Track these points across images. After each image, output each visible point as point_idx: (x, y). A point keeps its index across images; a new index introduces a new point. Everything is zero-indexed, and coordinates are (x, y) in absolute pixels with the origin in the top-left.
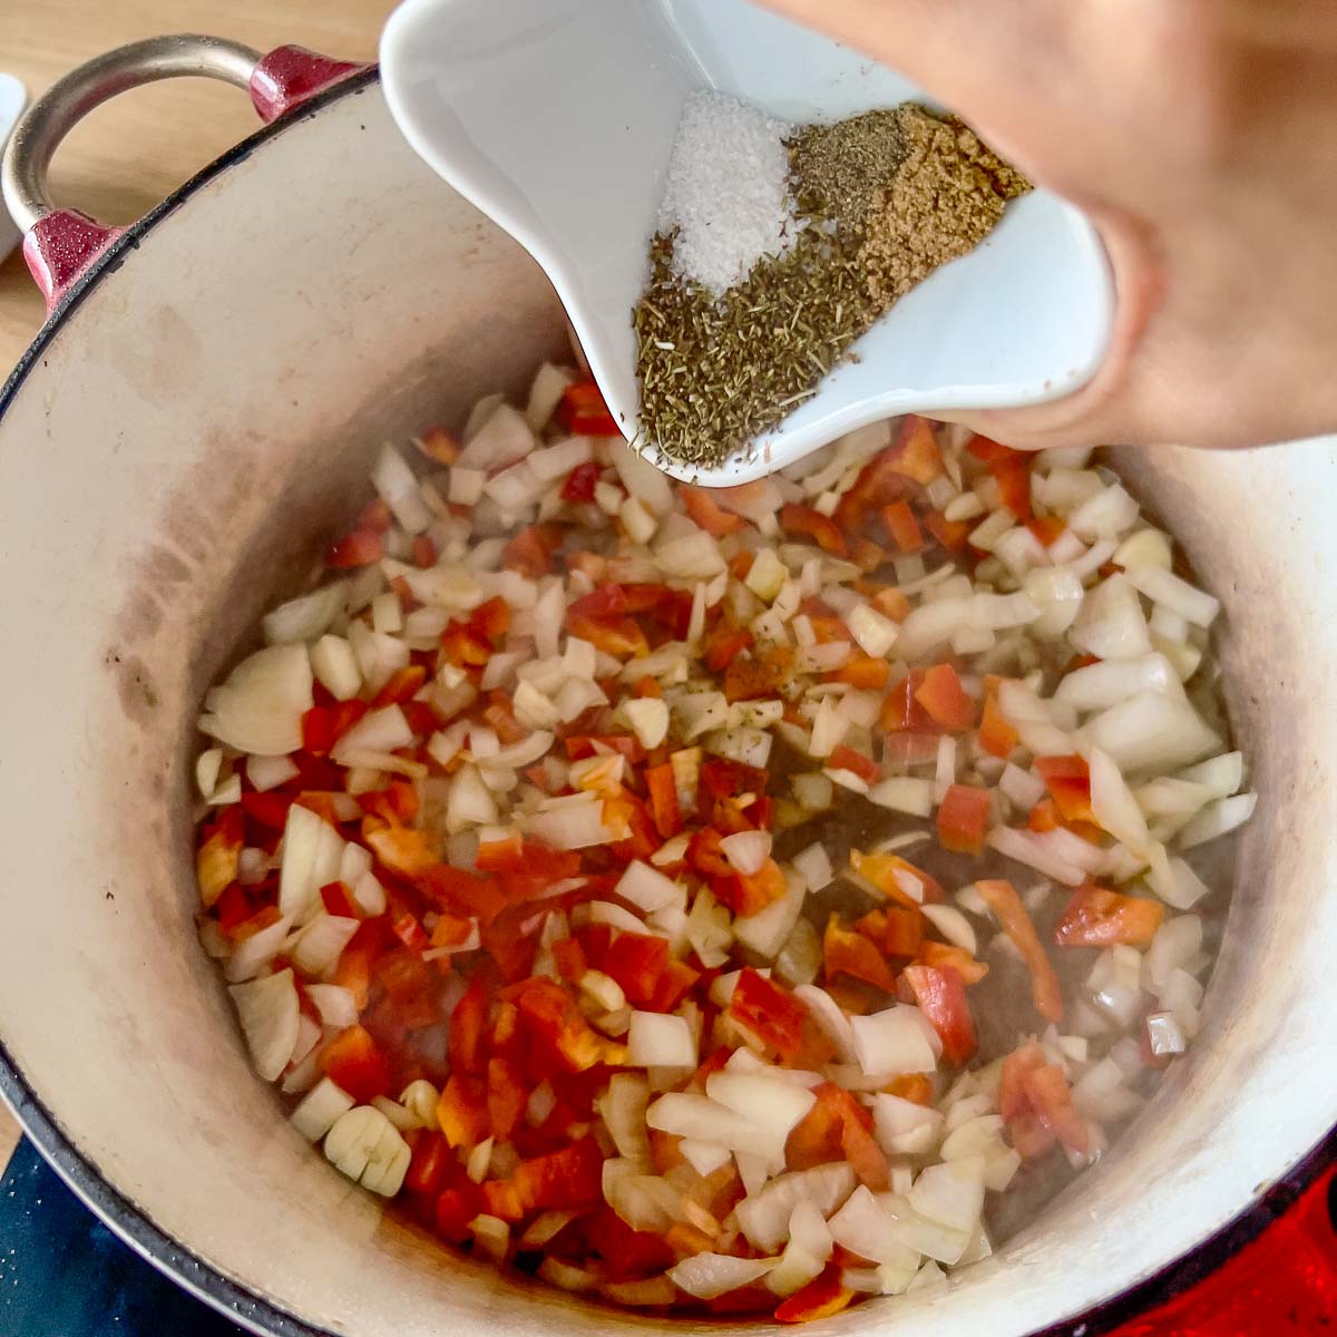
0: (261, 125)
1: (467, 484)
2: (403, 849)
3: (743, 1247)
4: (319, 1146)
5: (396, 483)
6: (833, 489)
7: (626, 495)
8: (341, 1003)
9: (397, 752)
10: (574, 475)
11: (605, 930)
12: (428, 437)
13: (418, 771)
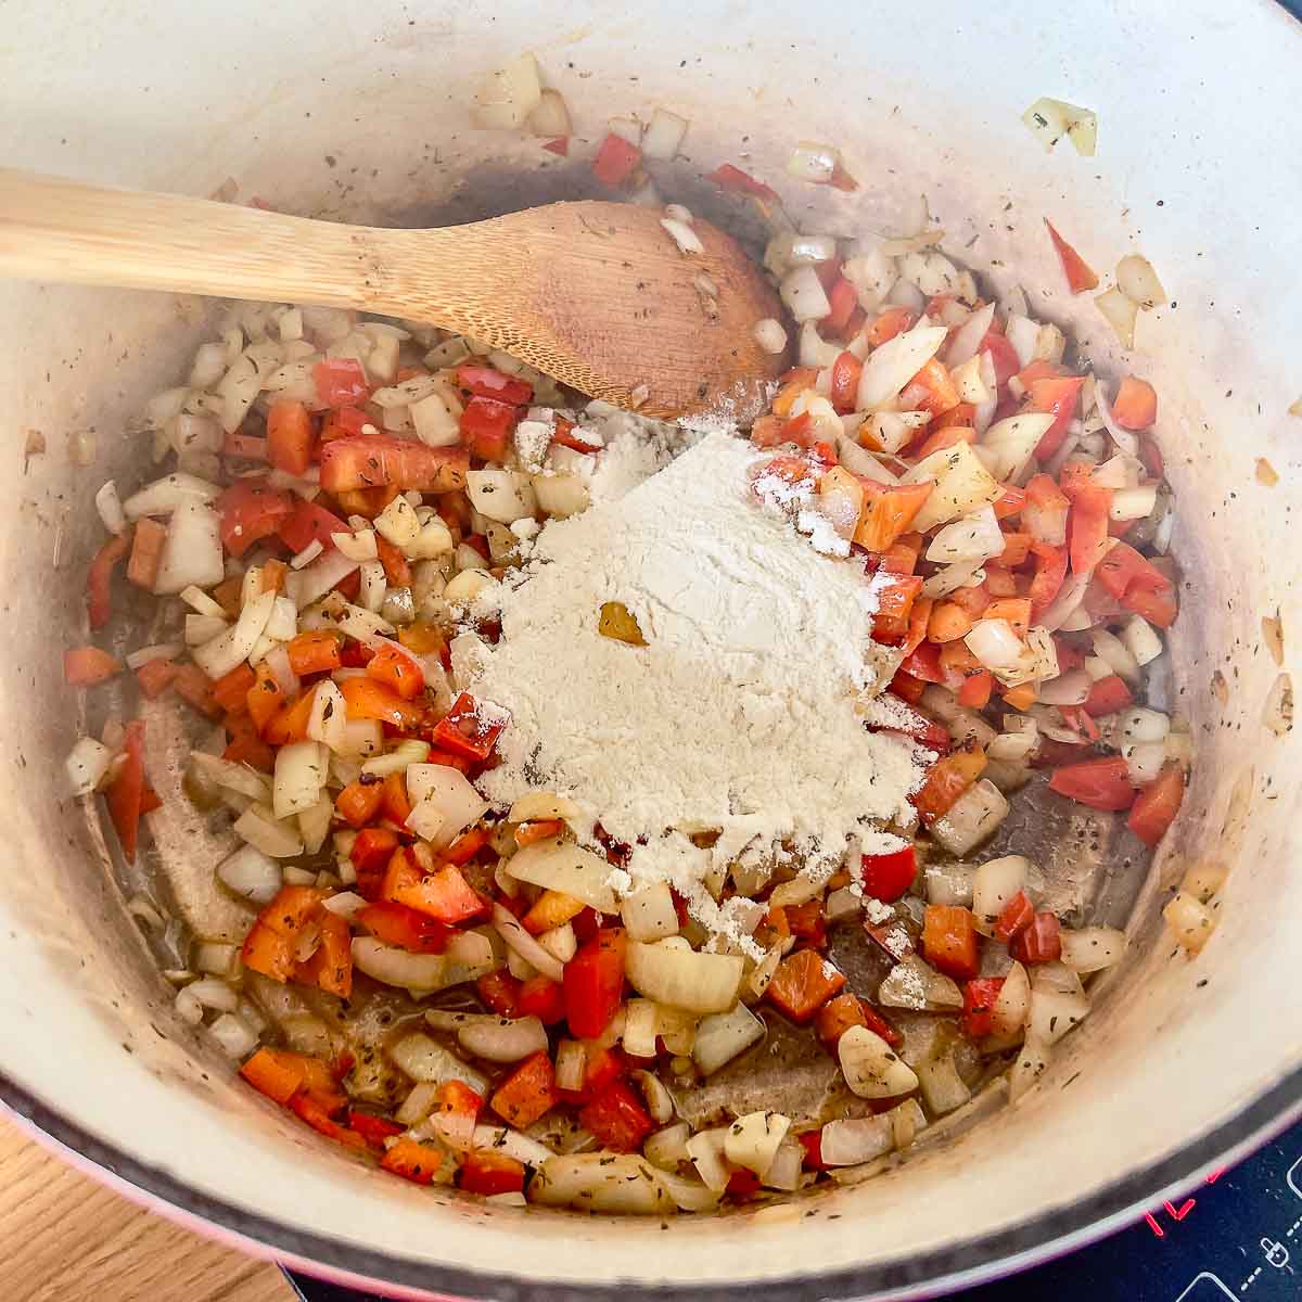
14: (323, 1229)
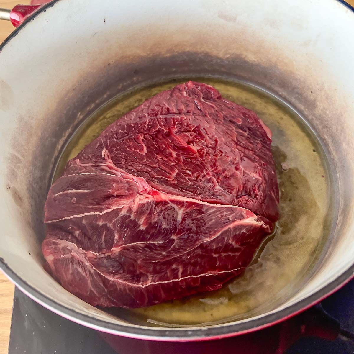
0: (14, 28)
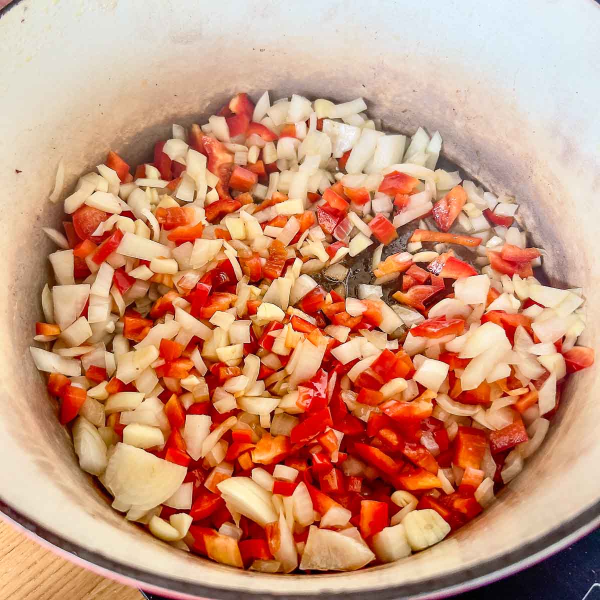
1: (79, 331)
2: (268, 449)
3: (538, 382)
4: (414, 552)
5: (50, 362)
6: (209, 189)
7: (147, 263)
8: (337, 514)
9: (212, 429)
10: (115, 282)
11: (363, 375)
12: (38, 331)
13: (232, 422)
14: (192, 578)
